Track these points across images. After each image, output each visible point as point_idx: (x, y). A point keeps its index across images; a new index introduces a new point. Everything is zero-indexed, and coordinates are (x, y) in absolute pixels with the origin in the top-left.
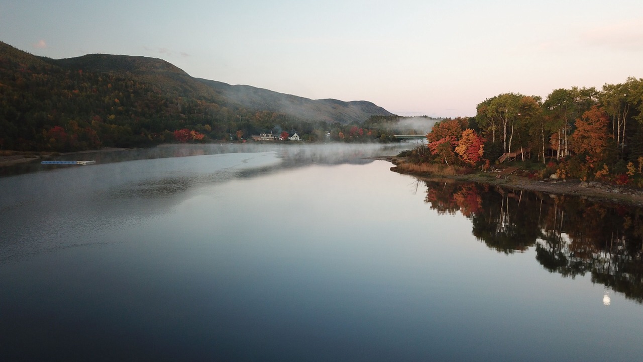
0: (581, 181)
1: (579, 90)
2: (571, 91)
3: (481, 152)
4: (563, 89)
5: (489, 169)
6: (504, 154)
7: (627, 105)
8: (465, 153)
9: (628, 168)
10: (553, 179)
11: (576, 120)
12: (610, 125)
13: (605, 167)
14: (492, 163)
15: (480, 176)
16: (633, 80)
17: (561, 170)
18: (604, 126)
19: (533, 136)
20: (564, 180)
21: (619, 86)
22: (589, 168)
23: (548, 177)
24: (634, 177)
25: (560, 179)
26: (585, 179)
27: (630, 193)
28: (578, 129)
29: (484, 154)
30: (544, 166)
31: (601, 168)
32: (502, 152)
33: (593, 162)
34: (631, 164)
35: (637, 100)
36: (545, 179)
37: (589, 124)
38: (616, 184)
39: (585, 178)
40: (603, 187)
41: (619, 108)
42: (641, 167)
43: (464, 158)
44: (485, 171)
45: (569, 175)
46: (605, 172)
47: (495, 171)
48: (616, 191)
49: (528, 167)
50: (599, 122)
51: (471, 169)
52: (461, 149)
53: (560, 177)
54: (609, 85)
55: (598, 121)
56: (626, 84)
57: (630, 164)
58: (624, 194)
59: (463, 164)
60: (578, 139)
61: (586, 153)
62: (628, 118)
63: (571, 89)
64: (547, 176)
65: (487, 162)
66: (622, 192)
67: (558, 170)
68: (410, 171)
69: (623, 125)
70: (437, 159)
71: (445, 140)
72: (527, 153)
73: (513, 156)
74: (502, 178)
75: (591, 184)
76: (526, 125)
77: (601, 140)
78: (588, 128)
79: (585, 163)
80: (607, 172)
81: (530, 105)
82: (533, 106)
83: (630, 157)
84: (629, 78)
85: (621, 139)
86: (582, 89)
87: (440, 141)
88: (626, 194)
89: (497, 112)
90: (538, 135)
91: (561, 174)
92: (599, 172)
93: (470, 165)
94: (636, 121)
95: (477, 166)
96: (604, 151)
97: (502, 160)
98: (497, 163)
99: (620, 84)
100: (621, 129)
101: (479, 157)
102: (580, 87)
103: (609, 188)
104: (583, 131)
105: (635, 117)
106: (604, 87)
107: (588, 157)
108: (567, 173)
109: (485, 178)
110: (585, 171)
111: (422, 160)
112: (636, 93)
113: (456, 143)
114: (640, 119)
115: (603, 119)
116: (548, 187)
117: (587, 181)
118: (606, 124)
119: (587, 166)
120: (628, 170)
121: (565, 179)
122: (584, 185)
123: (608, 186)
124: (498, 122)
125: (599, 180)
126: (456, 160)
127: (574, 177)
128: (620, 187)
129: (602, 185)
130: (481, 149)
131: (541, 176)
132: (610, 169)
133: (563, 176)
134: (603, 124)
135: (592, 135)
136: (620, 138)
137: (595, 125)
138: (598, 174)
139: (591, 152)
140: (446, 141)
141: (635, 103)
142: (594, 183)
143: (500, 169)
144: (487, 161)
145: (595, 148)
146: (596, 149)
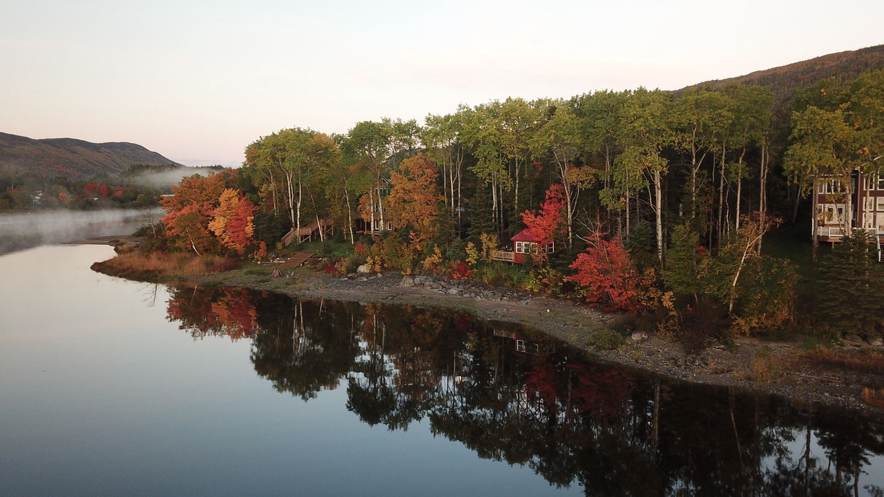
0: (403, 276)
1: (392, 123)
2: (382, 125)
3: (249, 229)
4: (371, 122)
5: (265, 259)
6: (292, 229)
7: (461, 149)
8: (224, 232)
9: (468, 251)
10: (362, 275)
11: (390, 173)
12: (440, 181)
13: (437, 250)
14: (271, 247)
15: (246, 273)
16: (465, 110)
17: (373, 258)
18: (431, 182)
19: (333, 200)
20: (379, 275)
21: (448, 118)
22: (415, 251)
23: (355, 271)
24: (476, 266)
25: (373, 273)
26: (409, 271)
27: (473, 295)
28: (396, 188)
29: (255, 231)
30: (351, 249)
31: (432, 252)
32: (288, 226)
33: (421, 241)
34: (472, 245)
35: (473, 141)
36: (349, 275)
37: (410, 179)
38: (453, 278)
39: (408, 269)
40: (435, 286)
41: (450, 154)
42: (485, 250)
43: (225, 241)
44: (259, 262)
45: (386, 265)
46: (437, 258)
47: (276, 261)
48: (454, 291)
49: (328, 251)
50: (424, 177)
51: (236, 260)
52: (217, 225)
53: (372, 269)
54: (434, 117)
55: (422, 175)
56: (457, 116)
57: (470, 245)
58: (465, 296)
59: (224, 251)
60: (397, 205)
61: (409, 227)
62: (463, 171)
63: (381, 122)
64: (353, 269)
65: (261, 246)
66: (461, 293)
67: (369, 258)
68: (124, 270)
69: (457, 181)
70: (179, 244)
71: (191, 209)
72: (329, 227)
73: (306, 233)
74: (282, 275)
75: (417, 280)
76: (321, 182)
77: (428, 204)
78: (409, 186)
79: (409, 243)
80: (439, 258)
81: (326, 149)
82: (331, 150)
83: (470, 233)
84: (460, 105)
85: (456, 202)
86: (397, 122)
87: (183, 211)
88: (468, 295)
89: (274, 159)
90: (340, 199)
91: (374, 263)
92: (428, 259)
93: (235, 254)
94: (474, 175)
95: (246, 253)
96: (433, 223)
97: (288, 239)
98: (279, 246)
99: (449, 116)
100: (456, 187)
101: (247, 239)
102: (394, 120)
103: (443, 287)
104: (402, 191)
105: (471, 168)
106: (428, 119)
107: (412, 234)
108: (383, 262)
109: (253, 278)
110: (409, 256)
111: (157, 244)
112: (470, 130)
113: (210, 213)
114: (478, 171)
115: (428, 171)
116: (352, 292)
117: (413, 276)
118: (434, 180)
119: (412, 248)
120: (467, 255)
121: (381, 273)
122: (407, 283)
123: (442, 283)
124: (280, 178)
125: (429, 273)
126: (212, 245)
127: (393, 267)
128: (459, 284)
129: (434, 282)
130: (250, 225)
131: (343, 269)
132: (443, 253)
133: (378, 268)
134: (430, 180)
135: (416, 197)
136: (454, 201)
137: (421, 181)
138: (427, 263)
139: (416, 226)
140: (194, 211)
141: (471, 145)
142: (422, 278)
143: (284, 256)
144: (263, 245)
145: (422, 217)
146: (423, 220)
